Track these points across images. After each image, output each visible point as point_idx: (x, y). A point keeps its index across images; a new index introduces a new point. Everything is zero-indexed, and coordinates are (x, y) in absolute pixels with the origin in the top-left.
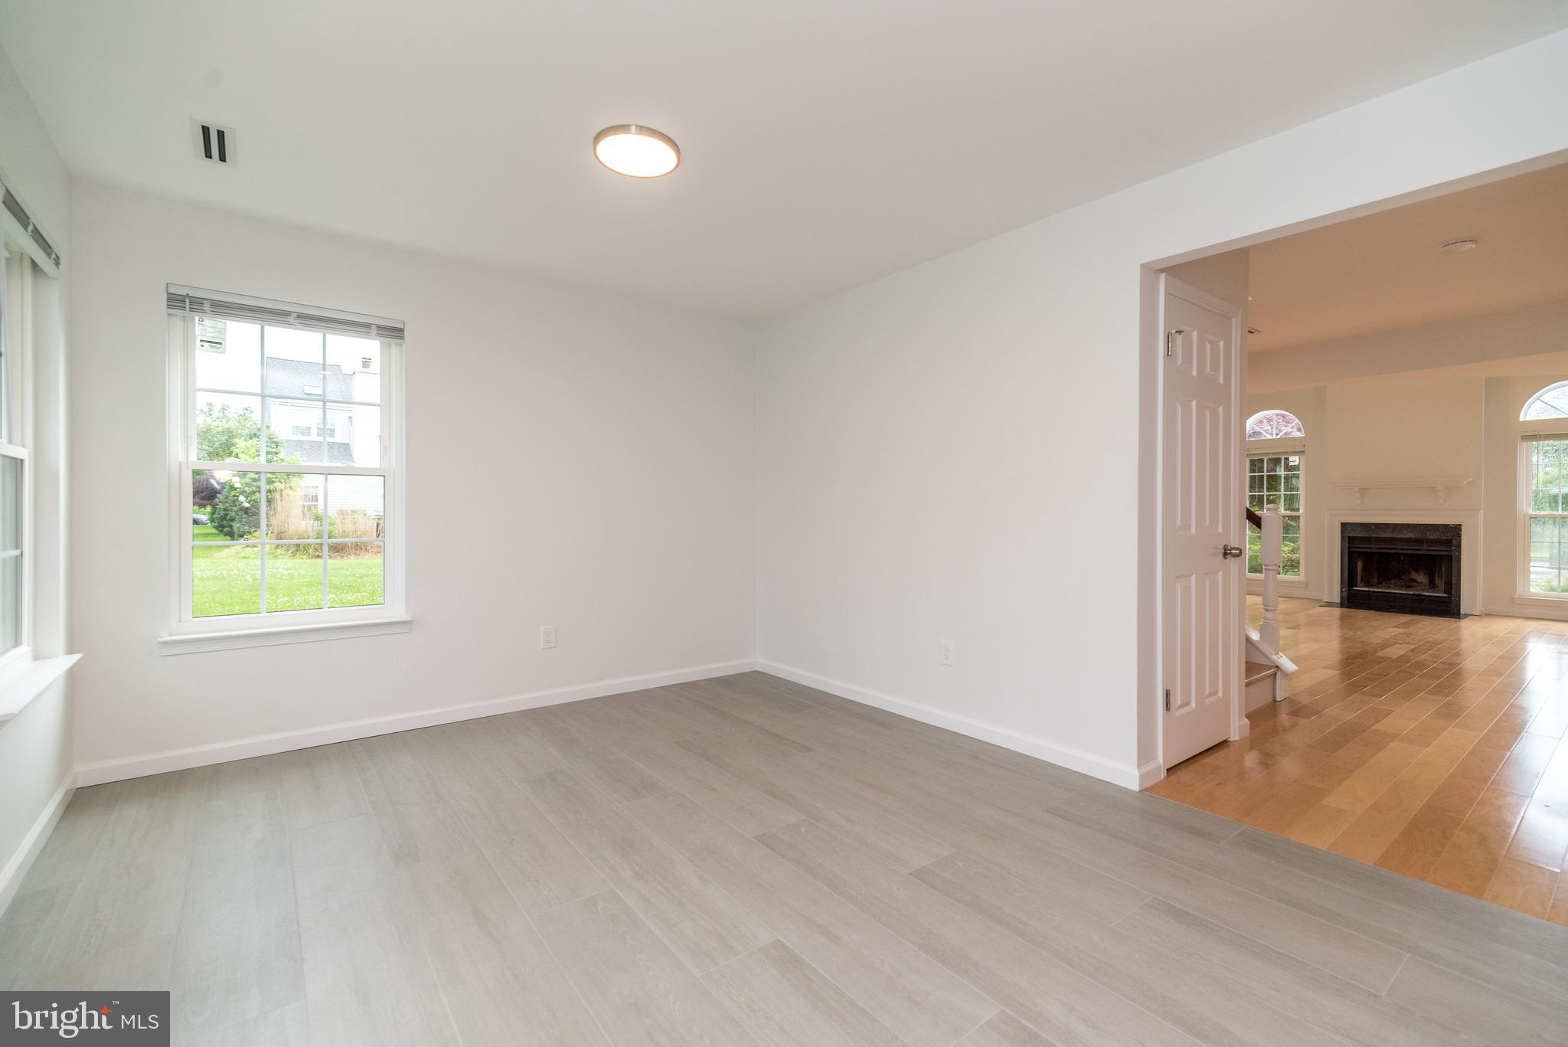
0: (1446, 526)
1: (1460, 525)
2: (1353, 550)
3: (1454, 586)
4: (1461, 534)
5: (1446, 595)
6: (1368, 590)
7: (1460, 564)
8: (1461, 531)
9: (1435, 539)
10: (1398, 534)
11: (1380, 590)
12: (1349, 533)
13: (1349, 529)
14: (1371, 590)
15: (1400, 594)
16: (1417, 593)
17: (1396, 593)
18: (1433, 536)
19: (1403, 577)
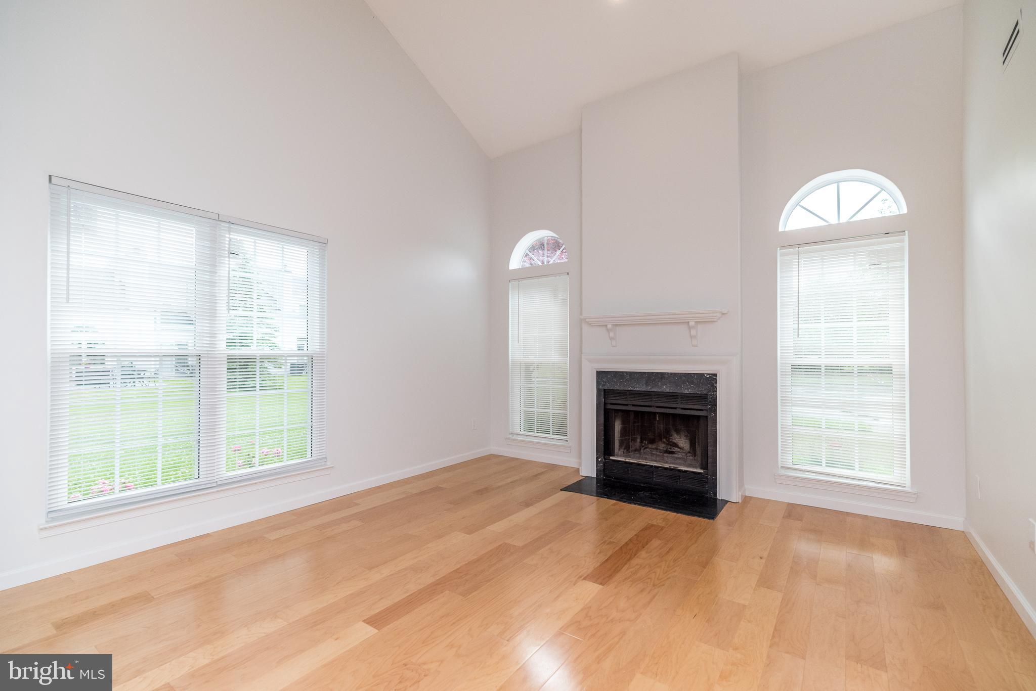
0: (701, 375)
1: (715, 375)
2: (609, 407)
3: (710, 460)
4: (716, 387)
5: (702, 471)
6: (624, 460)
7: (716, 429)
8: (716, 383)
9: (690, 393)
10: (652, 387)
11: (636, 462)
12: (604, 385)
13: (605, 380)
14: (627, 460)
15: (656, 467)
16: (673, 466)
17: (652, 466)
18: (688, 389)
19: (664, 440)
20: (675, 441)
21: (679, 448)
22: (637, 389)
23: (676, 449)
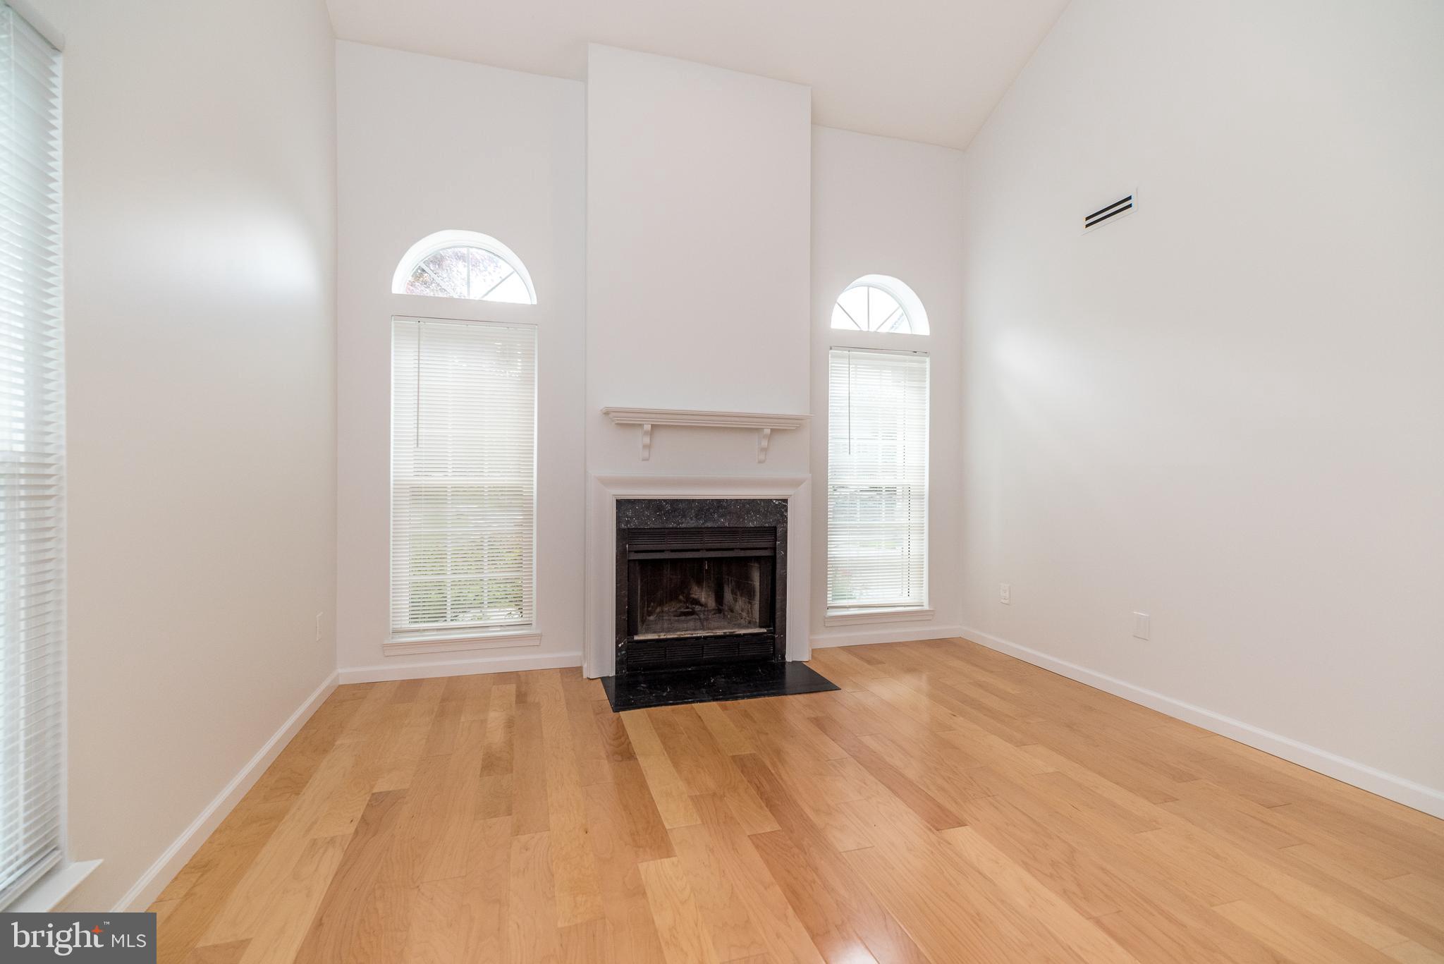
0: (769, 502)
1: (785, 501)
2: (633, 556)
3: (778, 614)
4: (786, 517)
5: (764, 630)
6: (657, 637)
7: (786, 572)
8: (786, 511)
9: (756, 527)
10: (706, 521)
11: (676, 636)
12: (628, 522)
13: (630, 513)
14: (662, 637)
15: (706, 638)
16: (727, 631)
17: (698, 638)
18: (753, 521)
19: (681, 597)
20: (696, 597)
21: (702, 605)
22: (684, 526)
23: (698, 608)
